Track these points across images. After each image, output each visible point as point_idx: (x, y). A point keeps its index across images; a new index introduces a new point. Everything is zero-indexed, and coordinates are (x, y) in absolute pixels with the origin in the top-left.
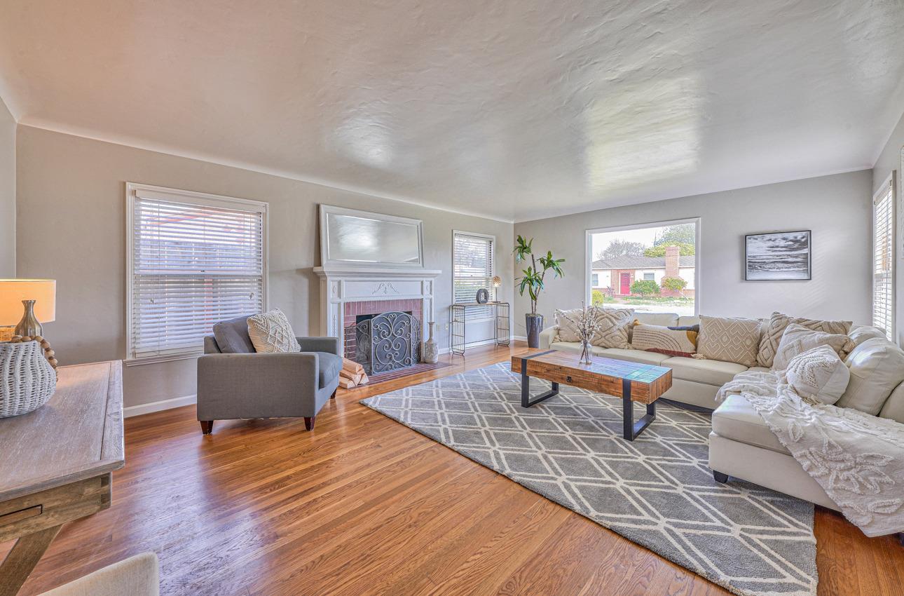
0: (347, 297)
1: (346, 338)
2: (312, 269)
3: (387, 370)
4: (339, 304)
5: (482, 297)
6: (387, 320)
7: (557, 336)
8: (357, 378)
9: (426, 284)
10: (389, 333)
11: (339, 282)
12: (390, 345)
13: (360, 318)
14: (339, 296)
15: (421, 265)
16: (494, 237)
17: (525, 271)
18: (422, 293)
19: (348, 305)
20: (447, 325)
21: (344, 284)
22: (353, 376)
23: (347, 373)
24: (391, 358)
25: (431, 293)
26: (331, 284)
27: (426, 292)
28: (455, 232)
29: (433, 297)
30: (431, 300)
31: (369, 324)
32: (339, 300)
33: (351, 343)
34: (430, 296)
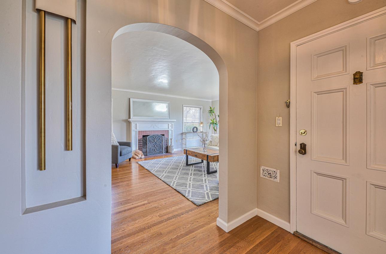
0: (139, 129)
1: (139, 143)
2: (127, 120)
3: (153, 154)
4: (136, 131)
5: (195, 130)
6: (154, 137)
7: (210, 144)
8: (140, 156)
9: (170, 125)
10: (154, 142)
11: (136, 124)
12: (155, 146)
13: (144, 136)
14: (136, 129)
15: (169, 118)
16: (202, 107)
17: (211, 120)
18: (168, 128)
19: (139, 132)
20: (181, 140)
21: (138, 125)
22: (139, 155)
23: (137, 154)
24: (155, 150)
25: (172, 128)
26: (133, 125)
27: (170, 128)
28: (184, 105)
29: (173, 129)
30: (172, 130)
31: (146, 138)
32: (136, 130)
33: (141, 145)
34: (172, 129)
